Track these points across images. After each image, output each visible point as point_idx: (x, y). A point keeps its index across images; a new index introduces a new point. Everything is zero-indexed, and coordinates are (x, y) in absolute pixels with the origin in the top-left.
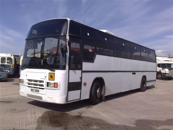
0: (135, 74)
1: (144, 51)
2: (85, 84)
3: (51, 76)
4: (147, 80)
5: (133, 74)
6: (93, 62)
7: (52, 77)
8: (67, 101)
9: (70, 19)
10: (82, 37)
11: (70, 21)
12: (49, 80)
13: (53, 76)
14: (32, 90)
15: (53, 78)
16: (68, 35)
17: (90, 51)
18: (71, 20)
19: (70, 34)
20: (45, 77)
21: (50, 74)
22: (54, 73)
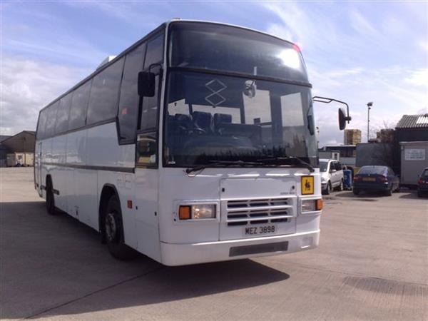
3: (306, 184)
7: (309, 187)
12: (302, 194)
13: (311, 184)
14: (248, 230)
15: (311, 188)
20: (293, 187)
21: (304, 179)
22: (313, 176)
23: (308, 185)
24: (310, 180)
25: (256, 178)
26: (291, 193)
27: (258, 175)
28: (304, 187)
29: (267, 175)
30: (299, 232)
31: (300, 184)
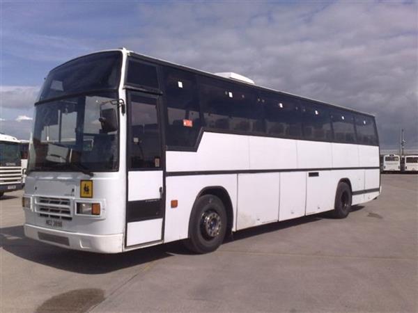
0: (316, 174)
1: (343, 118)
2: (174, 204)
3: (85, 188)
4: (354, 189)
5: (311, 175)
6: (195, 150)
7: (88, 191)
8: (126, 246)
9: (128, 52)
10: (162, 93)
11: (128, 56)
12: (81, 197)
13: (90, 188)
14: (47, 222)
15: (90, 192)
16: (123, 89)
17: (185, 124)
18: (131, 53)
19: (129, 87)
20: (73, 190)
21: (83, 183)
22: (92, 181)
23: (86, 189)
24: (88, 184)
25: (51, 180)
26: (71, 195)
27: (52, 178)
28: (83, 190)
29: (59, 178)
30: (80, 232)
31: (79, 187)
